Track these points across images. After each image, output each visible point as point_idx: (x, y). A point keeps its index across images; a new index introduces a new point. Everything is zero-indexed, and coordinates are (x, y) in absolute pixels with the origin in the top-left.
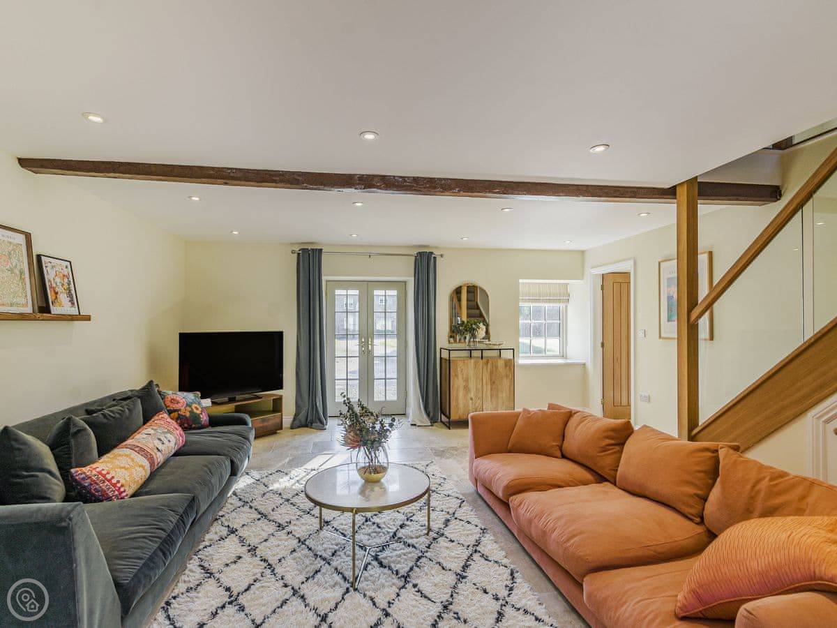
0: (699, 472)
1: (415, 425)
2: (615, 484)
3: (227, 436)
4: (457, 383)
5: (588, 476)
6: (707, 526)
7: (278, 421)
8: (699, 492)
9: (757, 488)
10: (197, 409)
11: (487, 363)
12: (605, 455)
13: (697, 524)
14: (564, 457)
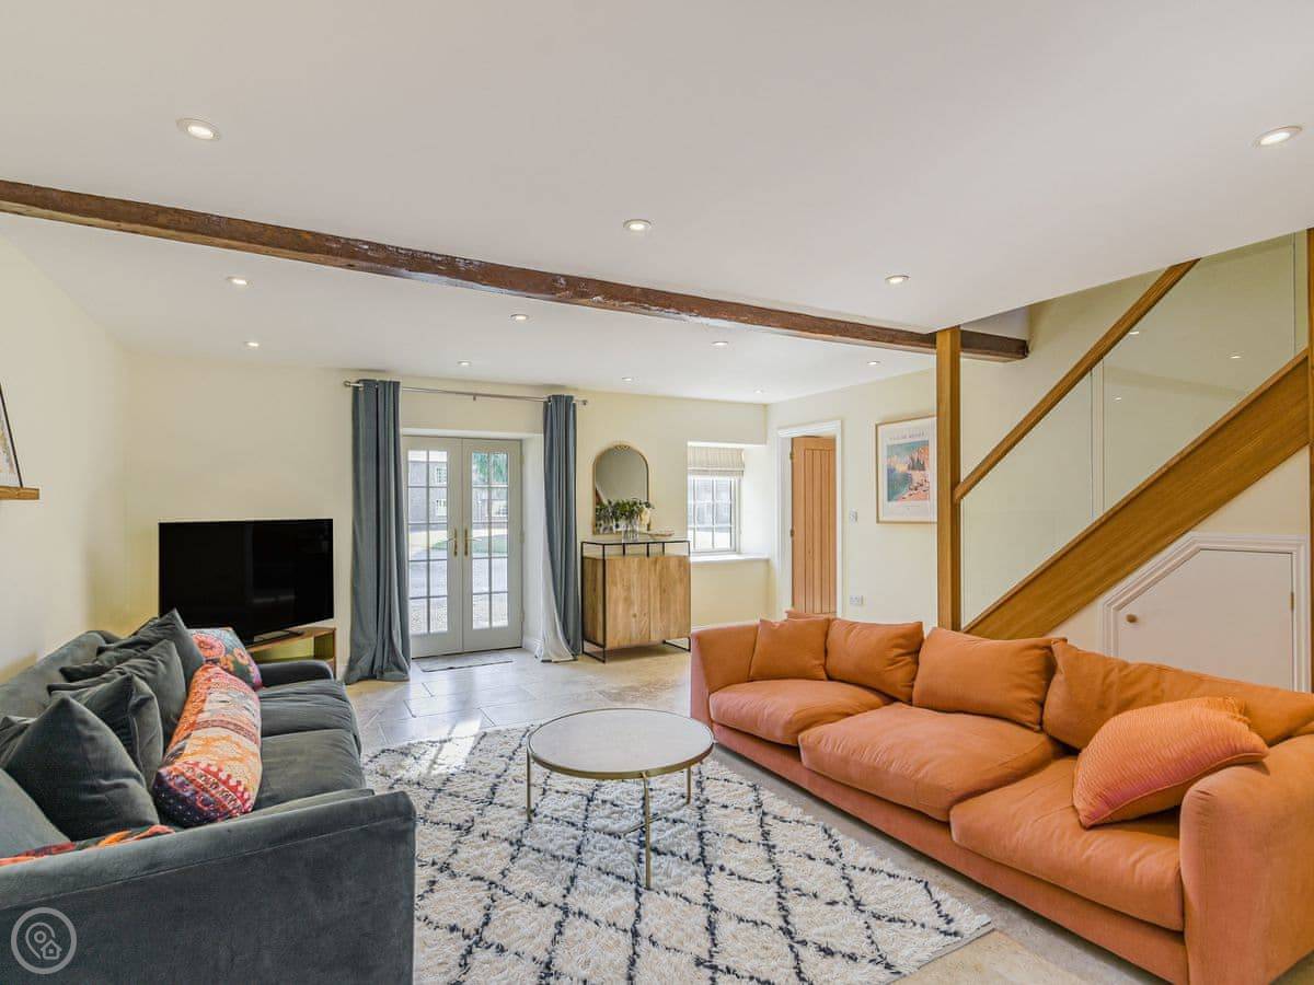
0: (1032, 673)
1: (550, 661)
2: (910, 702)
3: (316, 699)
4: (615, 592)
5: (872, 698)
6: (1050, 731)
8: (1035, 696)
9: (1108, 681)
10: (242, 657)
11: (656, 562)
12: (896, 669)
13: (1037, 732)
14: (830, 679)
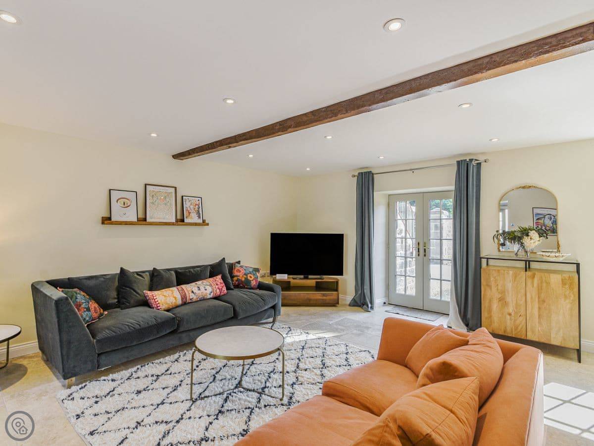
7: (335, 297)
10: (251, 277)
